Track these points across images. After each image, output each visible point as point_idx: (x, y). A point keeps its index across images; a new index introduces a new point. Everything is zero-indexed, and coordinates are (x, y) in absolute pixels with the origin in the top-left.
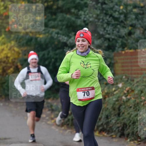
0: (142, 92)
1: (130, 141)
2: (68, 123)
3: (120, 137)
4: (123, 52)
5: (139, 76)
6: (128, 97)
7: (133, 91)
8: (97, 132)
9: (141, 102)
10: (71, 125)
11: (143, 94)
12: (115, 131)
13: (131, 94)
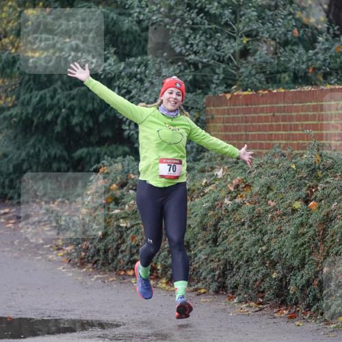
0: (269, 189)
1: (240, 302)
2: (96, 258)
3: (217, 292)
4: (228, 96)
5: (264, 151)
6: (238, 200)
7: (248, 186)
8: (164, 281)
9: (267, 211)
10: (103, 264)
11: (271, 194)
12: (205, 278)
13: (243, 194)
